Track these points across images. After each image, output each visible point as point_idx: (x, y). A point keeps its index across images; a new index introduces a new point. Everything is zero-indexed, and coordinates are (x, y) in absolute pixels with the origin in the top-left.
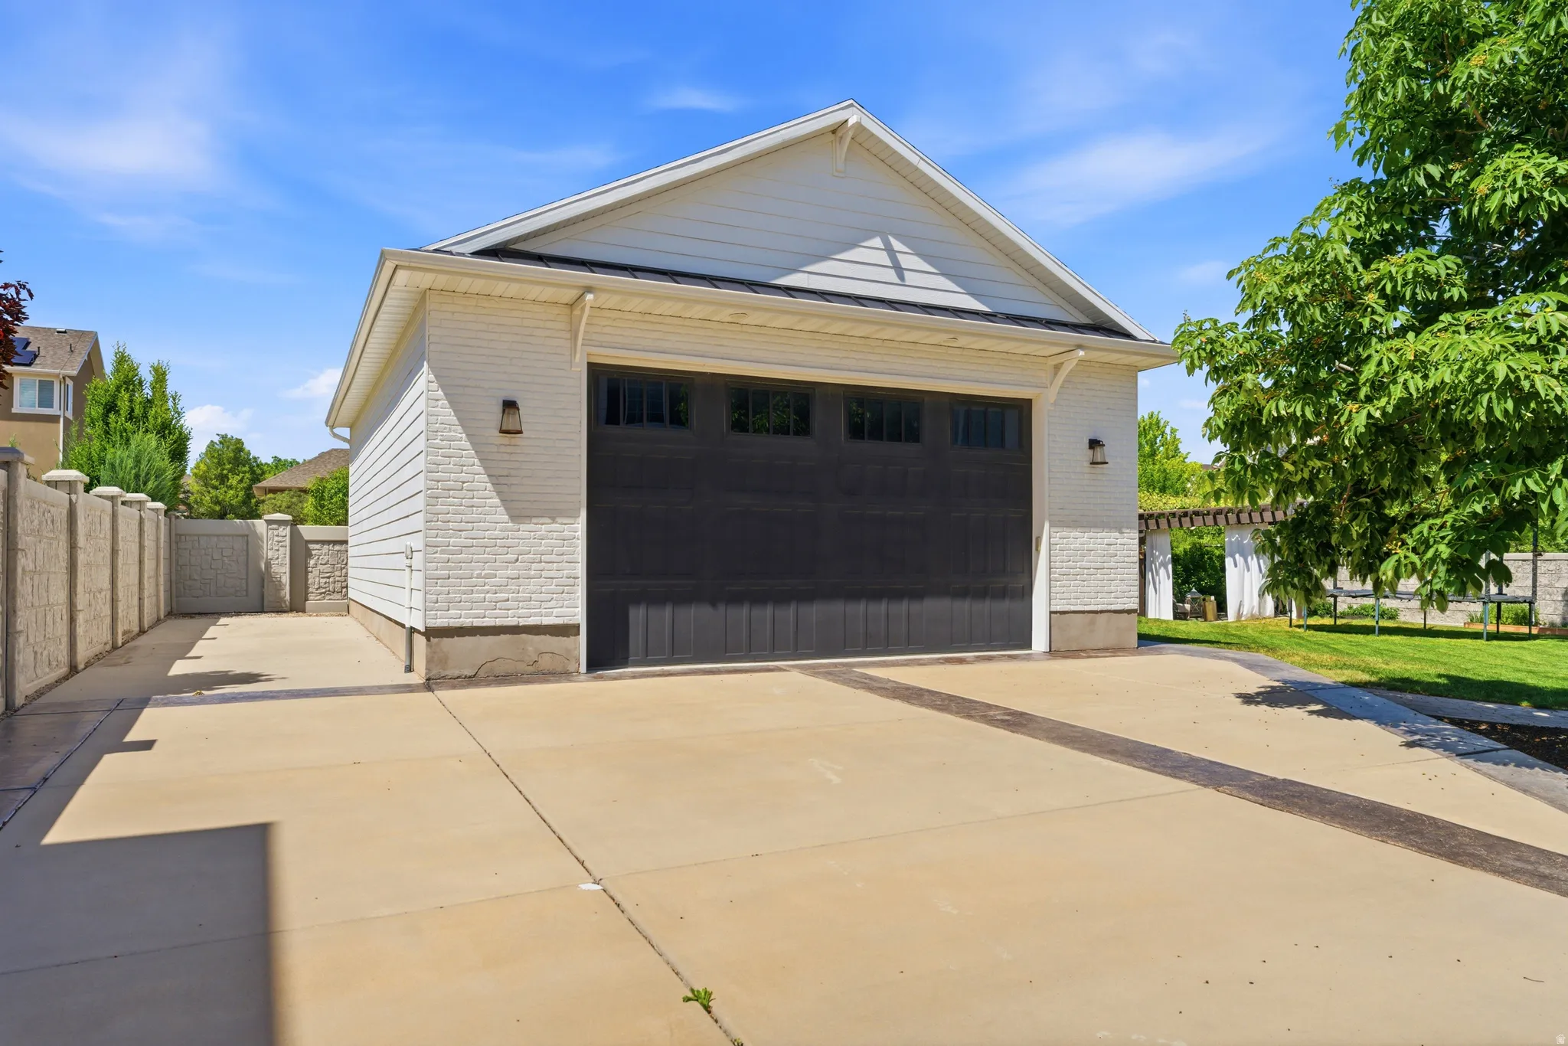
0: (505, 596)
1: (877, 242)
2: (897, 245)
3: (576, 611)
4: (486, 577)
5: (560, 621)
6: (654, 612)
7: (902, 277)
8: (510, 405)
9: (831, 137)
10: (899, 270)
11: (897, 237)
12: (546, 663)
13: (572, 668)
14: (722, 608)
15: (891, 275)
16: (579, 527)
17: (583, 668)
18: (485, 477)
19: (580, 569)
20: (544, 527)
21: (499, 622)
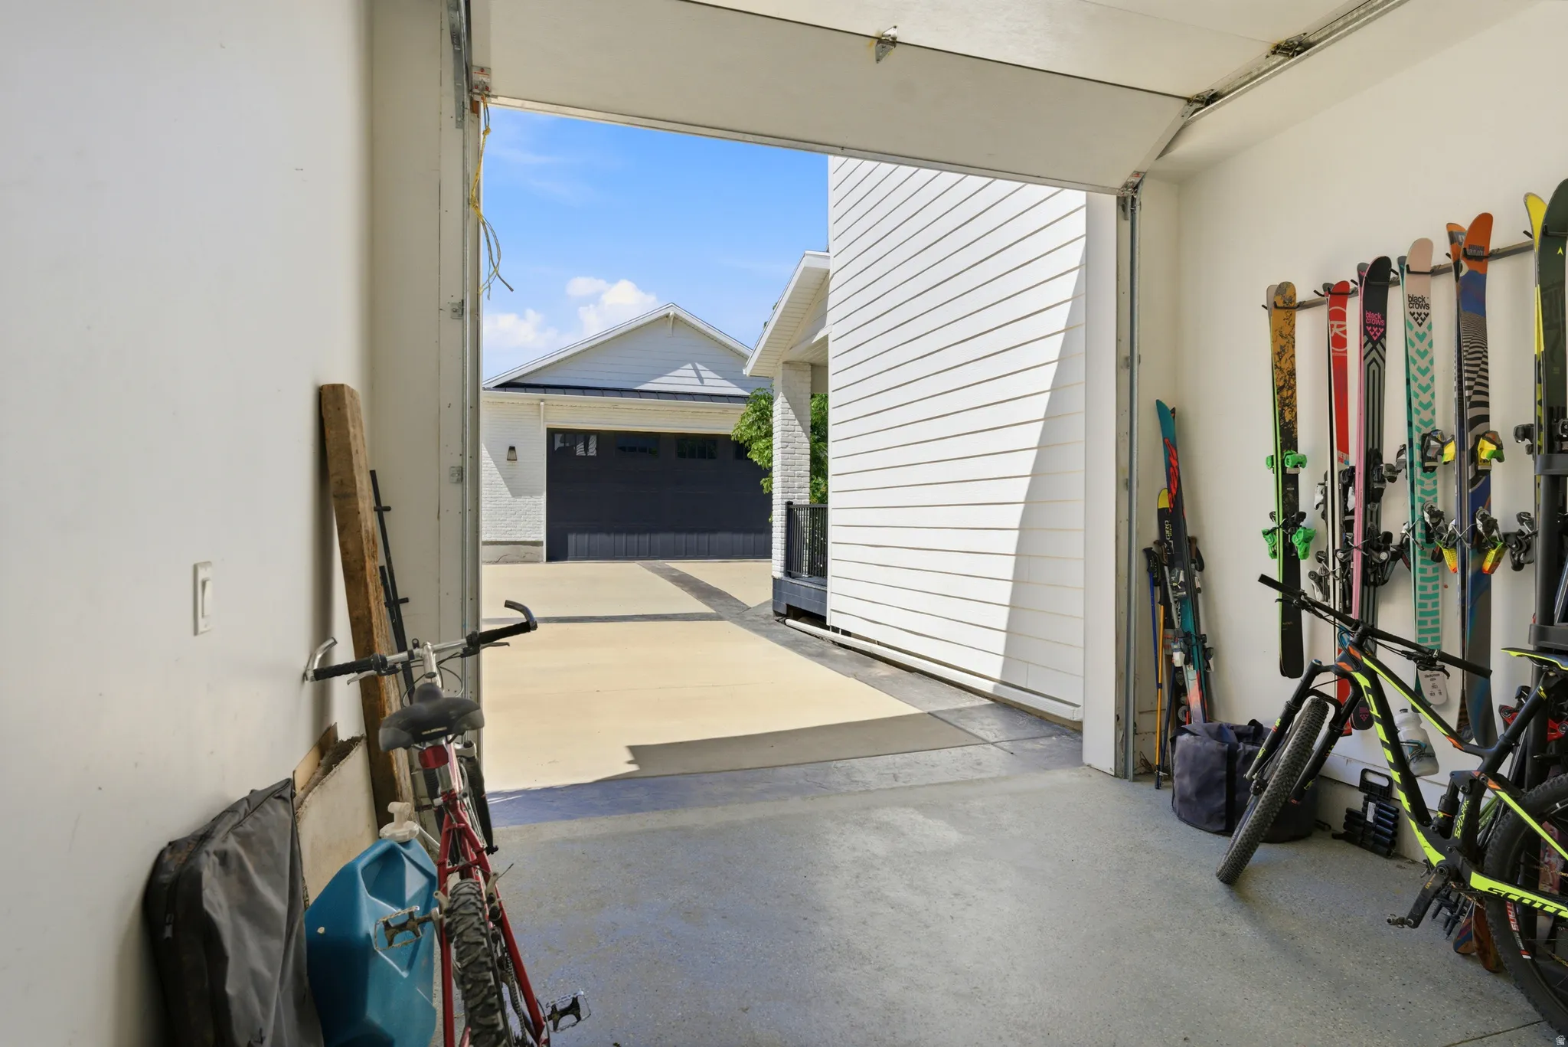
0: (509, 529)
1: (689, 366)
2: (700, 367)
3: (542, 536)
4: (502, 520)
5: (534, 540)
6: (579, 536)
7: (702, 382)
8: (512, 449)
9: (666, 319)
10: (701, 379)
11: (700, 363)
12: (528, 557)
13: (540, 559)
14: (612, 536)
15: (697, 382)
16: (542, 500)
17: (545, 560)
18: (501, 479)
19: (543, 518)
20: (527, 500)
21: (508, 539)
